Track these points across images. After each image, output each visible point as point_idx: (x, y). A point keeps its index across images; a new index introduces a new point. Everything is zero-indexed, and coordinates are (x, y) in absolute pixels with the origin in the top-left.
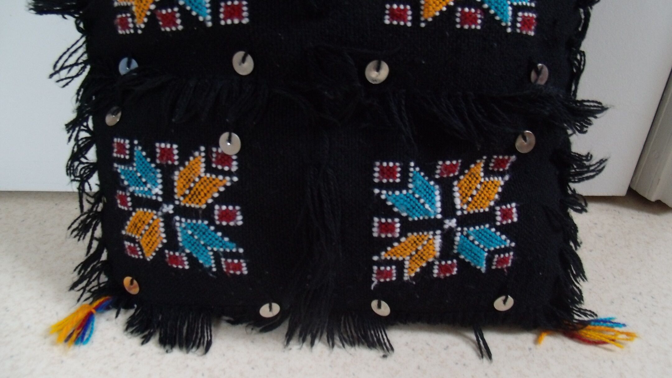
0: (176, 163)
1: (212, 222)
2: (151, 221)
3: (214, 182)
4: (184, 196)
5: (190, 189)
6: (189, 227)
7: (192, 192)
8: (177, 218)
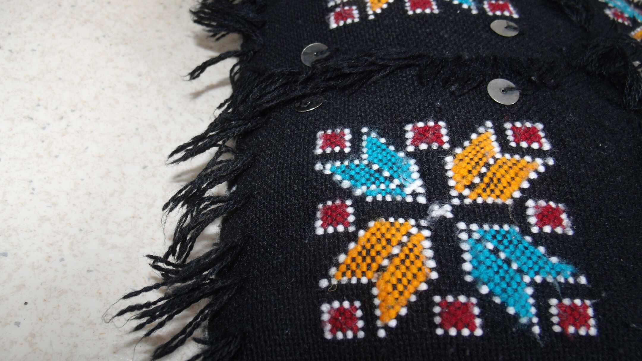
0: (446, 146)
1: (525, 230)
2: (405, 239)
3: (520, 166)
4: (472, 186)
5: (482, 176)
6: (489, 237)
7: (486, 180)
8: (462, 225)
